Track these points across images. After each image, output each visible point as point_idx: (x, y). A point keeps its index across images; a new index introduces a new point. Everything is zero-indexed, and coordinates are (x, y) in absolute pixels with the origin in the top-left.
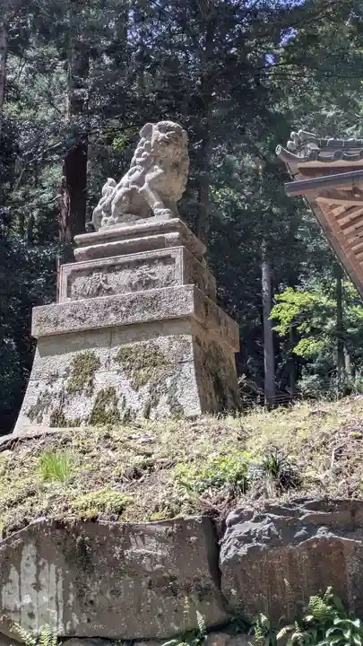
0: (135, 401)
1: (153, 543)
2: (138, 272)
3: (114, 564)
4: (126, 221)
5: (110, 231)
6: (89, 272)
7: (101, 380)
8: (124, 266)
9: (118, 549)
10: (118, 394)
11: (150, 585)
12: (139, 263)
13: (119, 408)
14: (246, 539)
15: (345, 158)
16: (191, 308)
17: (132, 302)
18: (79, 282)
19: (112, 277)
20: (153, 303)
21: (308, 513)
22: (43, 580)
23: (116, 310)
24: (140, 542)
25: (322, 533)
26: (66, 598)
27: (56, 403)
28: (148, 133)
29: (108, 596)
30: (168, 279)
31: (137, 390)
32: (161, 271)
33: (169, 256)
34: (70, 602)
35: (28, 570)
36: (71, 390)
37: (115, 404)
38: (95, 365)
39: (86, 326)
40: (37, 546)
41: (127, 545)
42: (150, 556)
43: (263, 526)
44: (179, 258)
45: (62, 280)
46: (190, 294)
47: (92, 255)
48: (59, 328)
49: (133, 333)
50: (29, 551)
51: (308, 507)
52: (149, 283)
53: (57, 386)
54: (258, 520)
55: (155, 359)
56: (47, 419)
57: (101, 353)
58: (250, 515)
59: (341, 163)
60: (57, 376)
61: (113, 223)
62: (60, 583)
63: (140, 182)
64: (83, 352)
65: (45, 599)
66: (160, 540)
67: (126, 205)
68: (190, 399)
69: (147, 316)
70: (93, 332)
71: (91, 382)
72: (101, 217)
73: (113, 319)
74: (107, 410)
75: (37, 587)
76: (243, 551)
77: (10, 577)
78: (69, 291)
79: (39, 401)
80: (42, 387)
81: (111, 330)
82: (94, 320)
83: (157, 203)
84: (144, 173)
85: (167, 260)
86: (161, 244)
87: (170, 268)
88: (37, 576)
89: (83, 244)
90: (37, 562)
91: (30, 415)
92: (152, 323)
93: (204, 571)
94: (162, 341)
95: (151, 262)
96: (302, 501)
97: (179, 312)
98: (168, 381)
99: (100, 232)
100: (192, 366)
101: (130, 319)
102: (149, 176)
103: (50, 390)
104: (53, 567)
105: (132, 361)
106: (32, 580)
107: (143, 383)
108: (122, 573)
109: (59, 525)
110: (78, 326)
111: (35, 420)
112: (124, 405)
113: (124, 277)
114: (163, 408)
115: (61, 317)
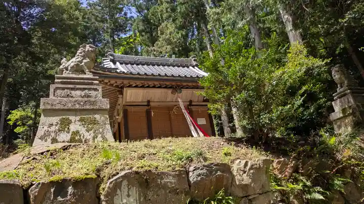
0: (88, 136)
1: (171, 178)
2: (84, 92)
3: (158, 185)
4: (75, 74)
5: (68, 76)
6: (63, 89)
7: (73, 128)
8: (78, 89)
9: (159, 180)
10: (81, 133)
11: (170, 192)
12: (85, 89)
13: (82, 138)
14: (199, 175)
15: (102, 71)
16: (109, 106)
17: (86, 102)
18: (59, 92)
19: (73, 92)
20: (94, 103)
21: (215, 167)
22: (130, 193)
23: (79, 104)
24: (166, 177)
25: (219, 173)
26: (140, 199)
27: (53, 135)
28: (85, 47)
29: (155, 197)
30: (96, 96)
31: (89, 132)
32: (93, 93)
33: (96, 89)
34: (142, 200)
35: (124, 190)
36: (59, 131)
37: (80, 136)
38: (70, 122)
39: (66, 107)
40: (128, 181)
41: (162, 179)
42: (170, 182)
43: (204, 171)
44: (100, 90)
45: (52, 90)
46: (108, 102)
47: (62, 83)
48: (54, 107)
49: (86, 112)
50: (125, 183)
51: (215, 165)
52: (89, 96)
53: (53, 128)
54: (201, 169)
55: (94, 122)
56: (49, 140)
57: (72, 118)
58: (199, 168)
59: (100, 72)
60: (52, 125)
61: (69, 73)
62: (137, 194)
63: (81, 62)
64: (64, 117)
65: (132, 200)
66: (174, 177)
67: (75, 69)
68: (109, 136)
69: (92, 107)
70: (69, 110)
71: (68, 128)
72: (63, 71)
73: (77, 106)
74: (76, 138)
75: (128, 196)
76: (199, 178)
77: (117, 193)
78: (54, 94)
79: (45, 134)
80: (46, 128)
81: (76, 110)
82: (70, 106)
83: (87, 70)
84: (83, 59)
85: (96, 90)
86: (92, 84)
87: (97, 93)
88: (128, 192)
89: (59, 78)
90: (128, 187)
91: (41, 138)
92: (93, 110)
93: (187, 186)
94: (97, 117)
95: (90, 89)
96: (212, 164)
97: (104, 107)
98: (101, 130)
99: (63, 75)
100: (109, 125)
101: (85, 107)
102: (84, 61)
103: (50, 130)
104: (135, 188)
105: (85, 122)
106: (126, 193)
107: (91, 130)
108: (160, 189)
109: (137, 173)
110: (62, 107)
111: (44, 141)
112: (83, 137)
113: (78, 93)
114: (99, 138)
115: (55, 103)
